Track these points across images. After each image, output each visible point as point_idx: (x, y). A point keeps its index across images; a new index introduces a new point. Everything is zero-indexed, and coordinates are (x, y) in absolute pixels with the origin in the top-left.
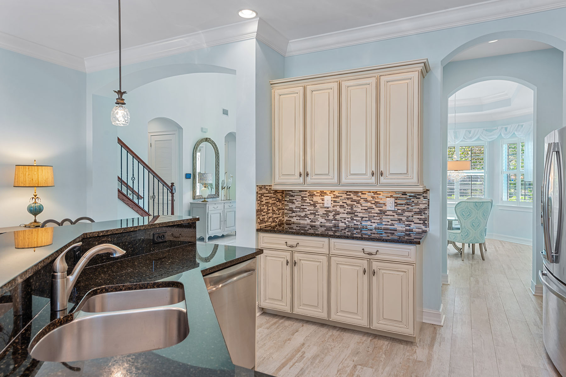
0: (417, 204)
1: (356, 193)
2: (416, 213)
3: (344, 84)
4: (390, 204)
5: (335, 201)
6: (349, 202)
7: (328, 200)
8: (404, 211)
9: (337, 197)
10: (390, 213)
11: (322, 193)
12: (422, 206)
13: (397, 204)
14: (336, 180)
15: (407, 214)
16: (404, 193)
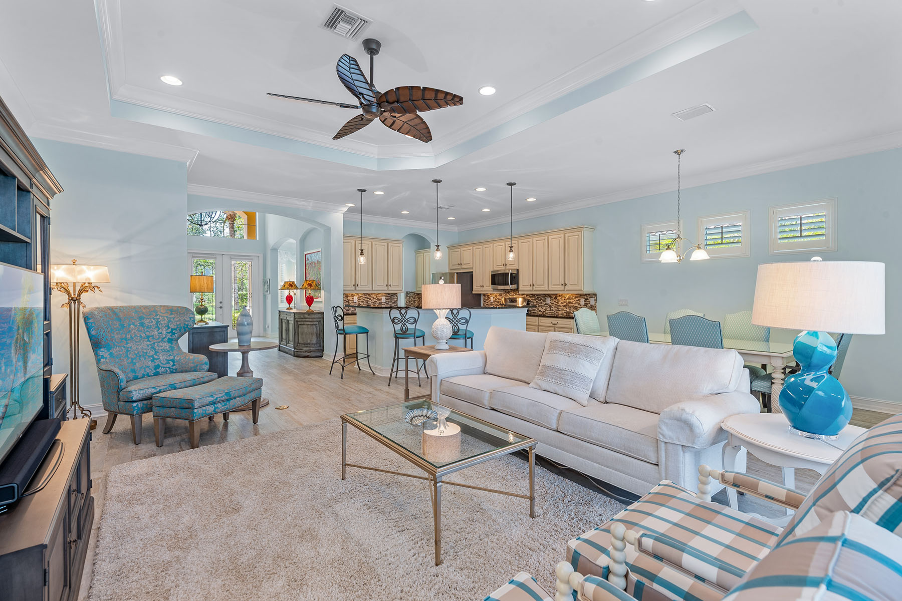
0: (394, 299)
1: (369, 294)
2: (393, 303)
3: (374, 243)
4: (384, 299)
5: (359, 299)
6: (366, 299)
7: (356, 298)
8: (389, 302)
9: (360, 297)
10: (384, 303)
11: (353, 295)
12: (396, 300)
13: (387, 299)
14: (370, 288)
15: (390, 303)
16: (389, 294)
